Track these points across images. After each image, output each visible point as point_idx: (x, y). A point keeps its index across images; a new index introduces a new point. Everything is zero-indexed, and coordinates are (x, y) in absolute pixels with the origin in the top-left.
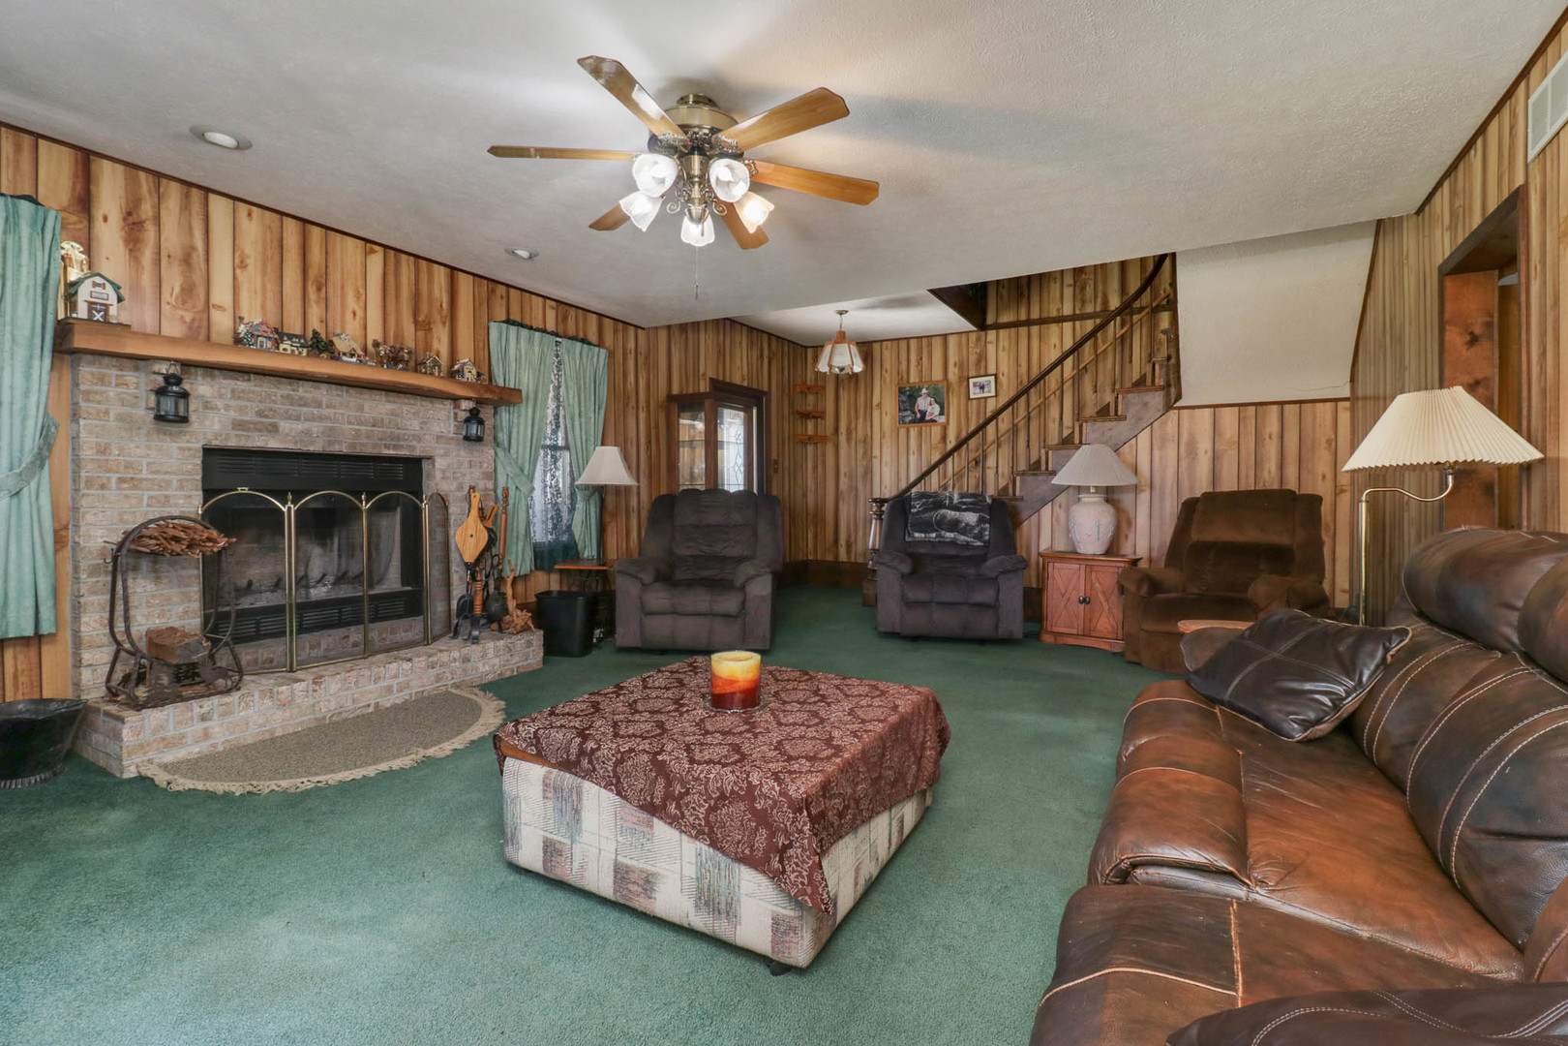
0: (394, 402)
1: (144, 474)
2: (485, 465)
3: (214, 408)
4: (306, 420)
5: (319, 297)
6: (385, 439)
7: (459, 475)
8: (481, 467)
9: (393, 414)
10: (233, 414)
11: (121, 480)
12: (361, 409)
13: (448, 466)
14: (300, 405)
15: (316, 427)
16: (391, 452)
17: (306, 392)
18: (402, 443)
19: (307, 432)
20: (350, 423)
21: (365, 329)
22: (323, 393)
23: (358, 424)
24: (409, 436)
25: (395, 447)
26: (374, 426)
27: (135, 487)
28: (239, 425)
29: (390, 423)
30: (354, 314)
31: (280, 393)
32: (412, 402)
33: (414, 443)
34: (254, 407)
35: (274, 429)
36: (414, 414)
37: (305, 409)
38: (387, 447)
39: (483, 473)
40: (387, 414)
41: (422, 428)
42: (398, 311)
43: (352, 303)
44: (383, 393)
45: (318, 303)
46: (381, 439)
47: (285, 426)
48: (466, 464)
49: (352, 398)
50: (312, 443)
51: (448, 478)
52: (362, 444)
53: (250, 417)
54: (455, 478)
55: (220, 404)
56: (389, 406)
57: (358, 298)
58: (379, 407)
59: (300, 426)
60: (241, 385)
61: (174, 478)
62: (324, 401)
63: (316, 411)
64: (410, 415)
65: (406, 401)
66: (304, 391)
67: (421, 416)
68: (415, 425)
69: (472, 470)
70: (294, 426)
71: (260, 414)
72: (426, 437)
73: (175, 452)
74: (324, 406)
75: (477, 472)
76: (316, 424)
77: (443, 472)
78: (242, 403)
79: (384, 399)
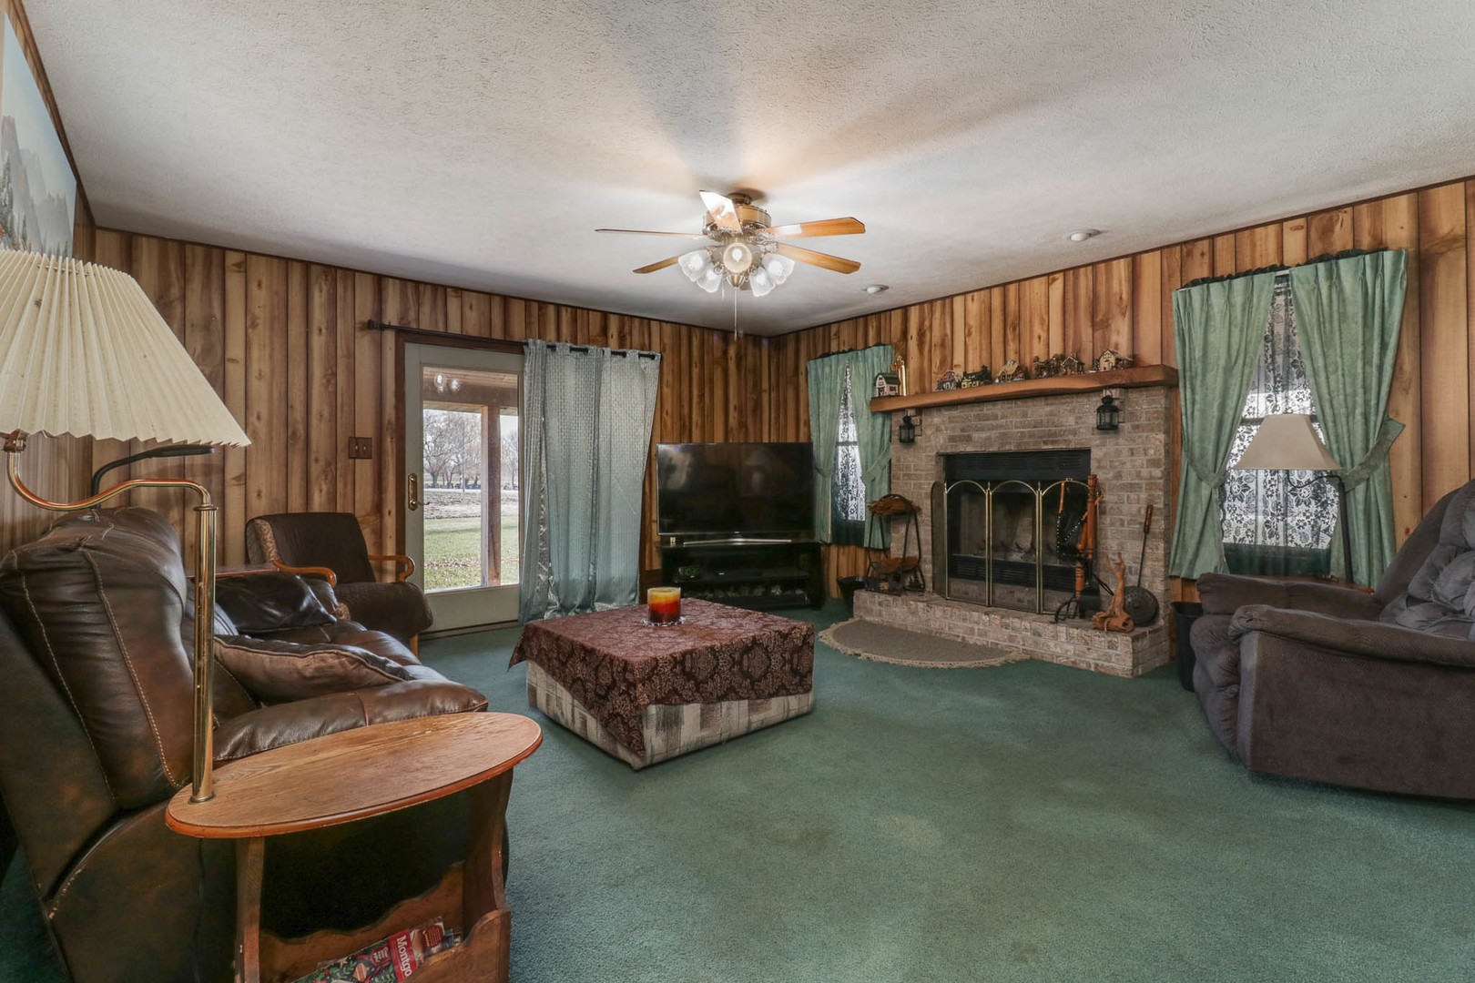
0: (1052, 404)
1: (913, 472)
2: (1152, 452)
3: (941, 430)
4: (989, 430)
5: (1014, 336)
6: (1044, 436)
7: (1117, 463)
8: (1146, 454)
9: (1051, 414)
10: (950, 433)
11: (904, 475)
12: (1025, 415)
13: (1105, 455)
14: (984, 420)
15: (994, 434)
16: (1050, 447)
17: (988, 410)
18: (1059, 438)
19: (988, 438)
20: (1017, 428)
21: (1048, 347)
22: (998, 409)
23: (1023, 428)
24: (1065, 431)
25: (1053, 442)
26: (1035, 427)
27: (909, 478)
28: (952, 439)
29: (1048, 422)
30: (1039, 338)
31: (972, 414)
32: (1068, 400)
33: (1070, 437)
34: (959, 426)
35: (969, 439)
36: (1070, 411)
37: (988, 422)
38: (1045, 443)
39: (1148, 461)
40: (1046, 416)
41: (1077, 423)
42: (1076, 321)
43: (1038, 330)
44: (1043, 398)
45: (1013, 340)
46: (1040, 437)
47: (976, 436)
48: (1125, 452)
49: (1018, 407)
50: (992, 446)
51: (1104, 468)
52: (1028, 443)
53: (958, 433)
54: (1112, 467)
55: (943, 427)
56: (1048, 409)
57: (1043, 325)
58: (1040, 410)
59: (984, 435)
60: (955, 413)
61: (923, 473)
62: (1000, 414)
63: (993, 422)
64: (1066, 413)
65: (1063, 401)
66: (987, 410)
67: (1077, 411)
68: (1071, 420)
69: (1134, 458)
70: (981, 435)
71: (963, 430)
72: (1081, 430)
73: (924, 458)
74: (999, 417)
75: (1140, 460)
76: (994, 432)
77: (1099, 461)
78: (953, 425)
79: (1043, 403)
